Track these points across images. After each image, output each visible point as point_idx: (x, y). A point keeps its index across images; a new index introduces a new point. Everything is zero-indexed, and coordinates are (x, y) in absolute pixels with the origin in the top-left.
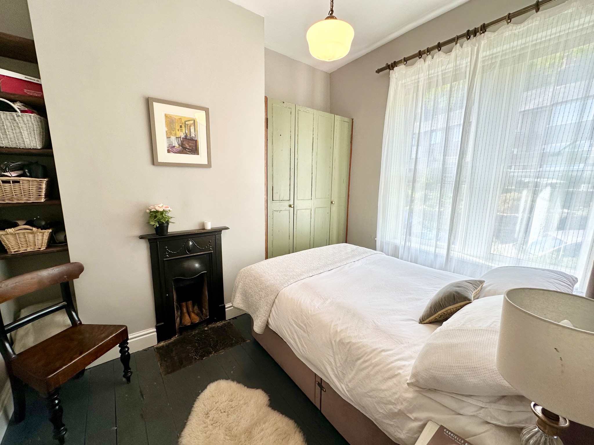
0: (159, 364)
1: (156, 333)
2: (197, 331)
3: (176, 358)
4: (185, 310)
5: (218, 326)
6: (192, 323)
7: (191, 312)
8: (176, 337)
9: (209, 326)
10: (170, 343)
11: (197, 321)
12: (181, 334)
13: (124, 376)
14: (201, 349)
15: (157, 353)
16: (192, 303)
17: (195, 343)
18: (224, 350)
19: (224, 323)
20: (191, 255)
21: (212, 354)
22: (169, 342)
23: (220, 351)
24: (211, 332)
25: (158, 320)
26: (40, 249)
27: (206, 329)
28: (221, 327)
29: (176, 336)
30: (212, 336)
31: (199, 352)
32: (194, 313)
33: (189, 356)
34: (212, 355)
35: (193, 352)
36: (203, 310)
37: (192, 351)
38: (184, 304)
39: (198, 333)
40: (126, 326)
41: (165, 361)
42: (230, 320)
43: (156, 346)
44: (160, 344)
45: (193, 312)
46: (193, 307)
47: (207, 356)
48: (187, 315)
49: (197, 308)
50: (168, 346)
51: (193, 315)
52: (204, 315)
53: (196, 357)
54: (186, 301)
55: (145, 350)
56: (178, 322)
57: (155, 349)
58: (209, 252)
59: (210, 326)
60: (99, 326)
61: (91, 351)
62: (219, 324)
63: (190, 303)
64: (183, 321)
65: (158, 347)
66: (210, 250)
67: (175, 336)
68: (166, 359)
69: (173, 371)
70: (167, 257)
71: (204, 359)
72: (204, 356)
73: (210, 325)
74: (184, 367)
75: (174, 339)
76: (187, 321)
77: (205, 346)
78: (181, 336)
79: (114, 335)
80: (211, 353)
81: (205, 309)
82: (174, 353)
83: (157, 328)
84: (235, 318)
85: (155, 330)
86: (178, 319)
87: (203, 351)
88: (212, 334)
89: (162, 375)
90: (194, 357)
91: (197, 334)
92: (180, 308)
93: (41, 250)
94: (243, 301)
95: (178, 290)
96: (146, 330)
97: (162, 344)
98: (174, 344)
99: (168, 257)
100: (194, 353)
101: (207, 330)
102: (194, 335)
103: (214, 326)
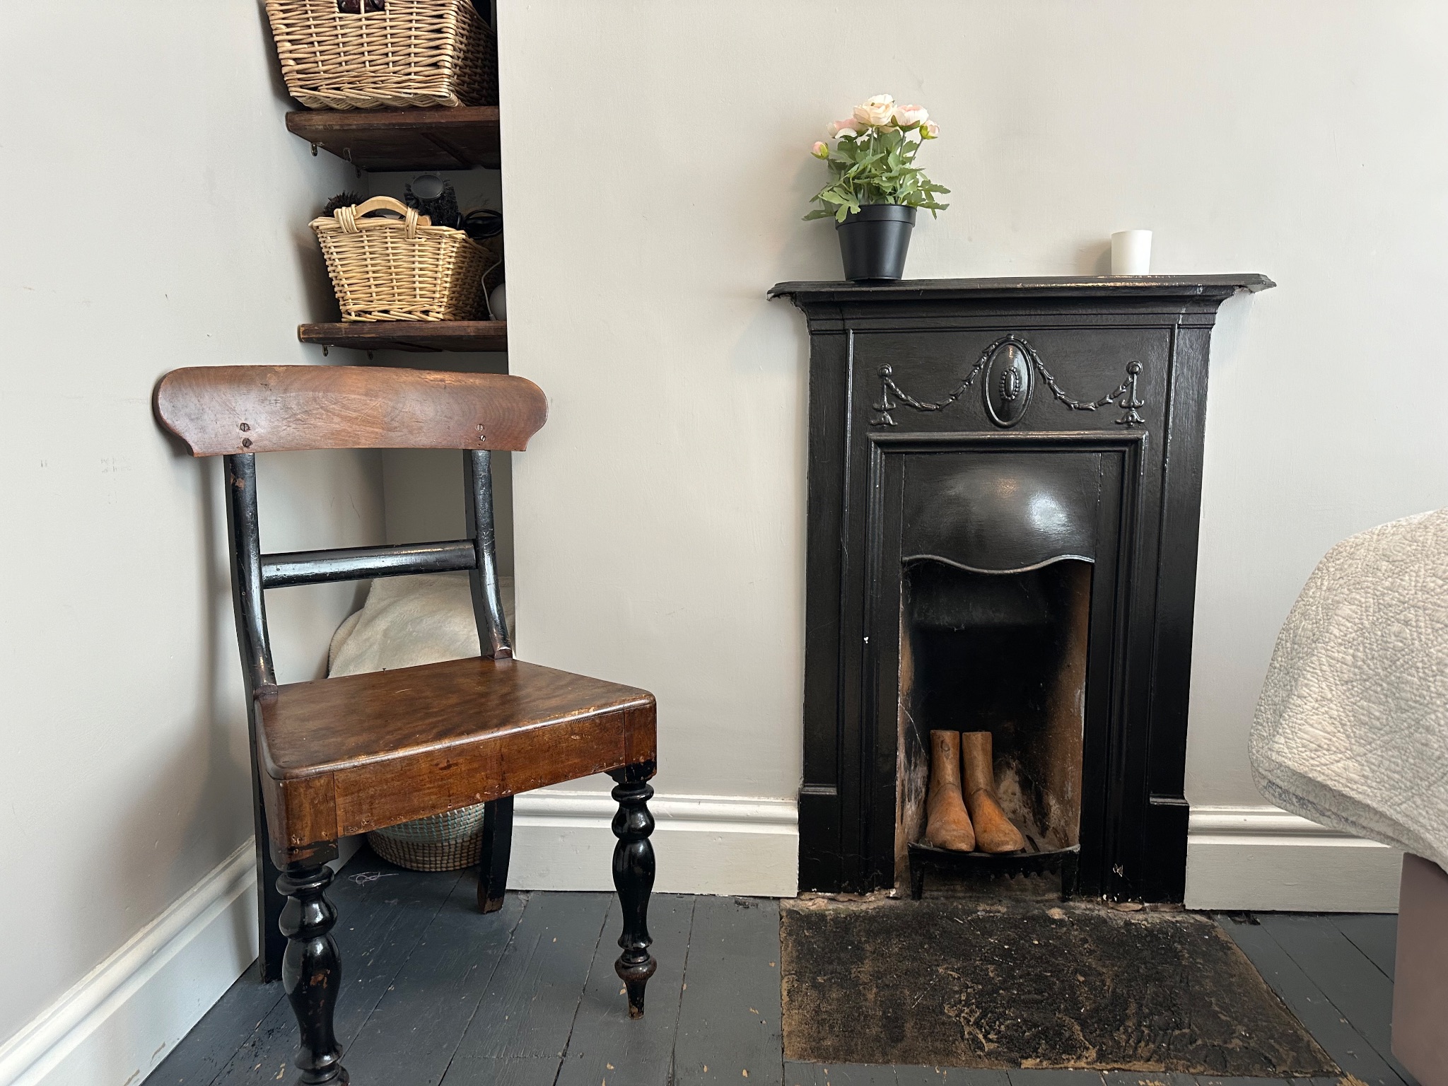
0: (785, 986)
1: (794, 832)
2: (1003, 910)
3: (871, 996)
4: (949, 770)
5: (1128, 924)
6: (978, 848)
7: (979, 790)
8: (888, 897)
9: (1071, 903)
10: (856, 916)
11: (1007, 843)
12: (917, 894)
13: (623, 967)
14: (1012, 1002)
15: (790, 934)
16: (989, 747)
17: (986, 960)
18: (1168, 1069)
19: (1168, 917)
20: (1012, 435)
21: (1079, 1058)
22: (853, 907)
23: (1137, 1065)
24: (1085, 941)
25: (814, 768)
26: (426, 312)
27: (1056, 913)
28: (1152, 935)
29: (893, 893)
30: (1091, 961)
31: (1003, 1015)
32: (997, 802)
33: (942, 1013)
34: (1082, 1064)
35: (967, 1004)
36: (1049, 807)
37: (960, 992)
38: (948, 736)
39: (1008, 922)
40: (651, 695)
41: (815, 986)
42: (1209, 914)
43: (792, 902)
44: (810, 903)
45: (994, 796)
46: (997, 770)
47: (1044, 1056)
48: (955, 797)
49: (1017, 789)
50: (845, 924)
51: (987, 808)
52: (1050, 833)
53: (981, 1036)
54: (963, 726)
55: (741, 903)
56: (908, 820)
57: (784, 914)
58: (1125, 434)
59: (1081, 907)
60: (558, 675)
61: (486, 742)
62: (1141, 916)
63: (979, 742)
64: (933, 825)
65: (797, 912)
66: (1128, 425)
67: (884, 892)
68: (820, 980)
69: (845, 1053)
70: (881, 426)
71: (1028, 1063)
72: (1028, 1049)
73: (1083, 906)
74: (906, 1057)
75: (881, 903)
76: (954, 827)
77: (1039, 997)
78: (917, 904)
79: (592, 713)
80: (1071, 1048)
81: (1061, 799)
82: (867, 966)
83: (805, 803)
84: (1248, 917)
85: (794, 813)
86: (911, 808)
87: (1024, 1021)
88: (1091, 952)
89: (787, 1052)
90: (967, 1030)
91: (1002, 920)
92: (927, 753)
93: (430, 319)
94: (1361, 732)
95: (925, 638)
96: (756, 799)
97: (818, 903)
98: (877, 925)
99: (891, 428)
100: (972, 1011)
101: (1061, 923)
102: (983, 920)
103: (1103, 913)
